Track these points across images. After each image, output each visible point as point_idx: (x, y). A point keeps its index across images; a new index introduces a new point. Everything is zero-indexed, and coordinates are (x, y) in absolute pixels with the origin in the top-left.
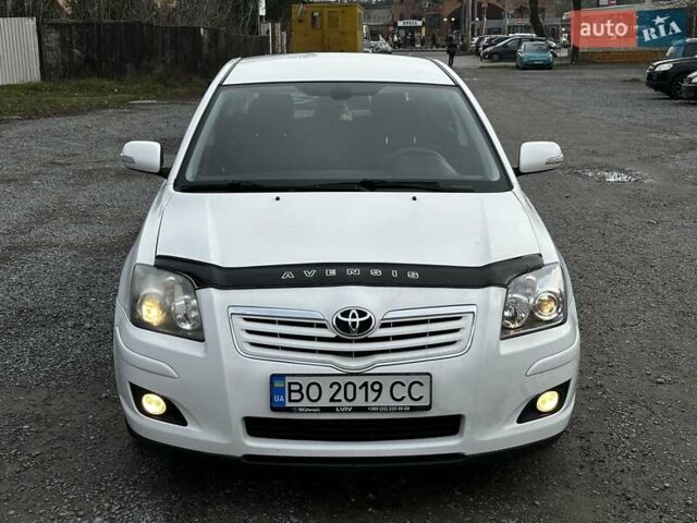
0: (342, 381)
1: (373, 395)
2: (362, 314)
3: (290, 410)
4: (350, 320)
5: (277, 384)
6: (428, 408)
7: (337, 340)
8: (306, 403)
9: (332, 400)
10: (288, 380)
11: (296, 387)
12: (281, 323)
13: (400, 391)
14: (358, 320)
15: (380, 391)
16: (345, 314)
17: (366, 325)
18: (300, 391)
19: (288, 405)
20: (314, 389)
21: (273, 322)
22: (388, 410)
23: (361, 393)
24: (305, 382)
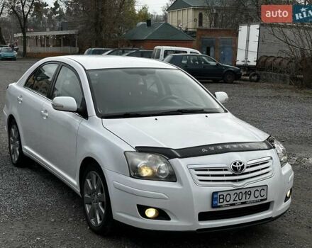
0: (238, 192)
1: (248, 196)
2: (241, 163)
3: (219, 207)
4: (237, 166)
5: (215, 196)
6: (266, 199)
7: (233, 175)
8: (225, 203)
9: (234, 200)
10: (219, 194)
11: (221, 197)
12: (210, 170)
13: (257, 194)
14: (240, 166)
15: (250, 195)
16: (235, 164)
17: (243, 167)
18: (223, 198)
19: (219, 204)
20: (228, 197)
21: (207, 170)
22: (253, 202)
23: (244, 196)
24: (225, 194)
